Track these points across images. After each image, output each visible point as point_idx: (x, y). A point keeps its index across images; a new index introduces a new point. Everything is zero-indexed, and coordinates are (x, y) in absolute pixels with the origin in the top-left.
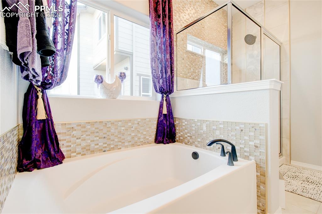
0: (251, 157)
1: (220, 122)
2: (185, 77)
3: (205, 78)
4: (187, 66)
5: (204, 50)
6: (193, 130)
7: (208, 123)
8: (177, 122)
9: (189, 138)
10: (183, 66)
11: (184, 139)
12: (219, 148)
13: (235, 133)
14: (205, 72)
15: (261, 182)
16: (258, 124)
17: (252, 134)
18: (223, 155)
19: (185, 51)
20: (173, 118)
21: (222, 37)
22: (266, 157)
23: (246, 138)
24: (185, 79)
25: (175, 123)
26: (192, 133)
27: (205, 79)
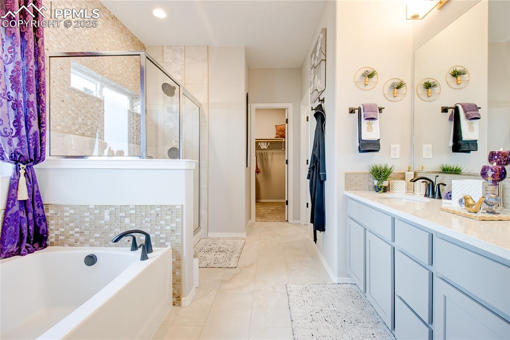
0: (167, 244)
1: (131, 207)
2: (66, 131)
3: (103, 133)
4: (71, 112)
5: (101, 88)
6: (86, 222)
7: (113, 209)
8: (51, 212)
9: (78, 235)
10: (62, 112)
11: (68, 238)
12: (129, 241)
13: (149, 219)
14: (103, 124)
15: (176, 268)
16: (175, 206)
17: (168, 217)
18: (134, 249)
19: (66, 88)
20: (41, 206)
21: (132, 74)
22: (182, 240)
23: (162, 222)
24: (67, 134)
25: (47, 214)
26: (83, 227)
27: (103, 136)
